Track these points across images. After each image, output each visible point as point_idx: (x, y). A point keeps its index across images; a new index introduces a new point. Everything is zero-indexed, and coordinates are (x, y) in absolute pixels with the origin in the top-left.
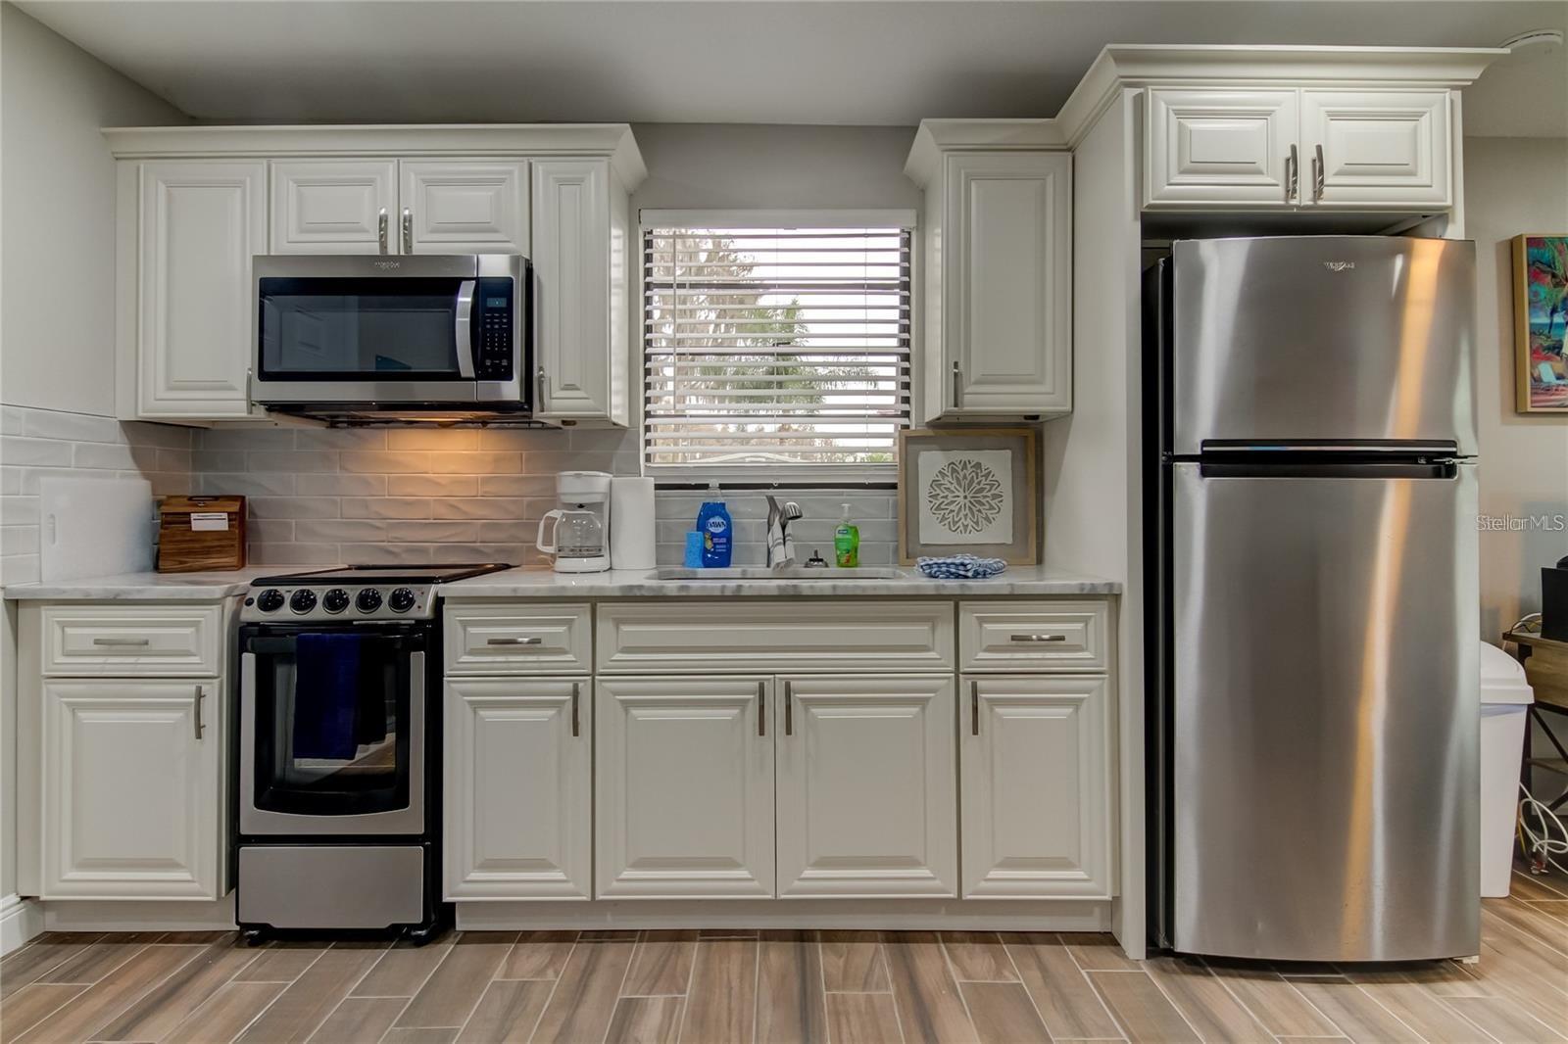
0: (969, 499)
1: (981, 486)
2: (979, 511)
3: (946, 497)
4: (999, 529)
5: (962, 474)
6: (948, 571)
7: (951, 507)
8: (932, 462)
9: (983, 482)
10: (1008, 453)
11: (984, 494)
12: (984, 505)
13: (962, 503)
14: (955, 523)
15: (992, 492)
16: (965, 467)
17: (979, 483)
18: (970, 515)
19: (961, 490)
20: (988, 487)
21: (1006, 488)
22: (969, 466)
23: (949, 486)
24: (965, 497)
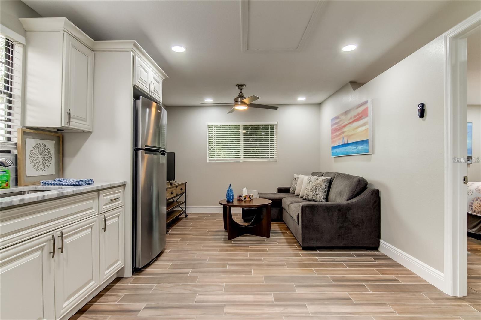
0: (42, 158)
1: (46, 153)
2: (45, 163)
3: (35, 157)
4: (51, 170)
5: (40, 148)
6: (85, 183)
7: (37, 161)
8: (31, 143)
9: (46, 152)
10: (54, 142)
11: (46, 156)
12: (46, 160)
13: (40, 160)
14: (38, 167)
15: (49, 156)
16: (41, 146)
17: (45, 152)
18: (42, 164)
19: (40, 155)
20: (48, 154)
21: (53, 155)
22: (42, 146)
23: (36, 153)
24: (41, 158)
